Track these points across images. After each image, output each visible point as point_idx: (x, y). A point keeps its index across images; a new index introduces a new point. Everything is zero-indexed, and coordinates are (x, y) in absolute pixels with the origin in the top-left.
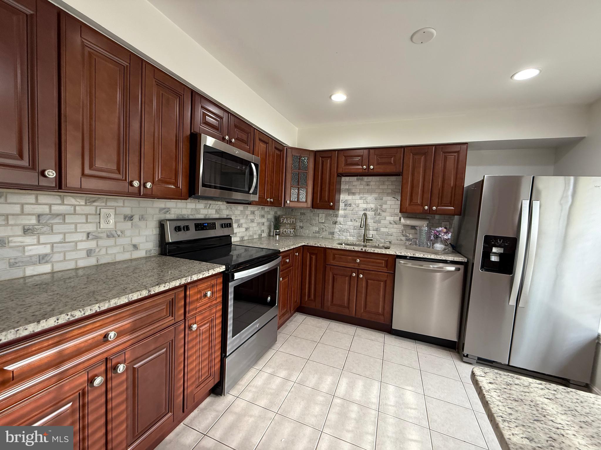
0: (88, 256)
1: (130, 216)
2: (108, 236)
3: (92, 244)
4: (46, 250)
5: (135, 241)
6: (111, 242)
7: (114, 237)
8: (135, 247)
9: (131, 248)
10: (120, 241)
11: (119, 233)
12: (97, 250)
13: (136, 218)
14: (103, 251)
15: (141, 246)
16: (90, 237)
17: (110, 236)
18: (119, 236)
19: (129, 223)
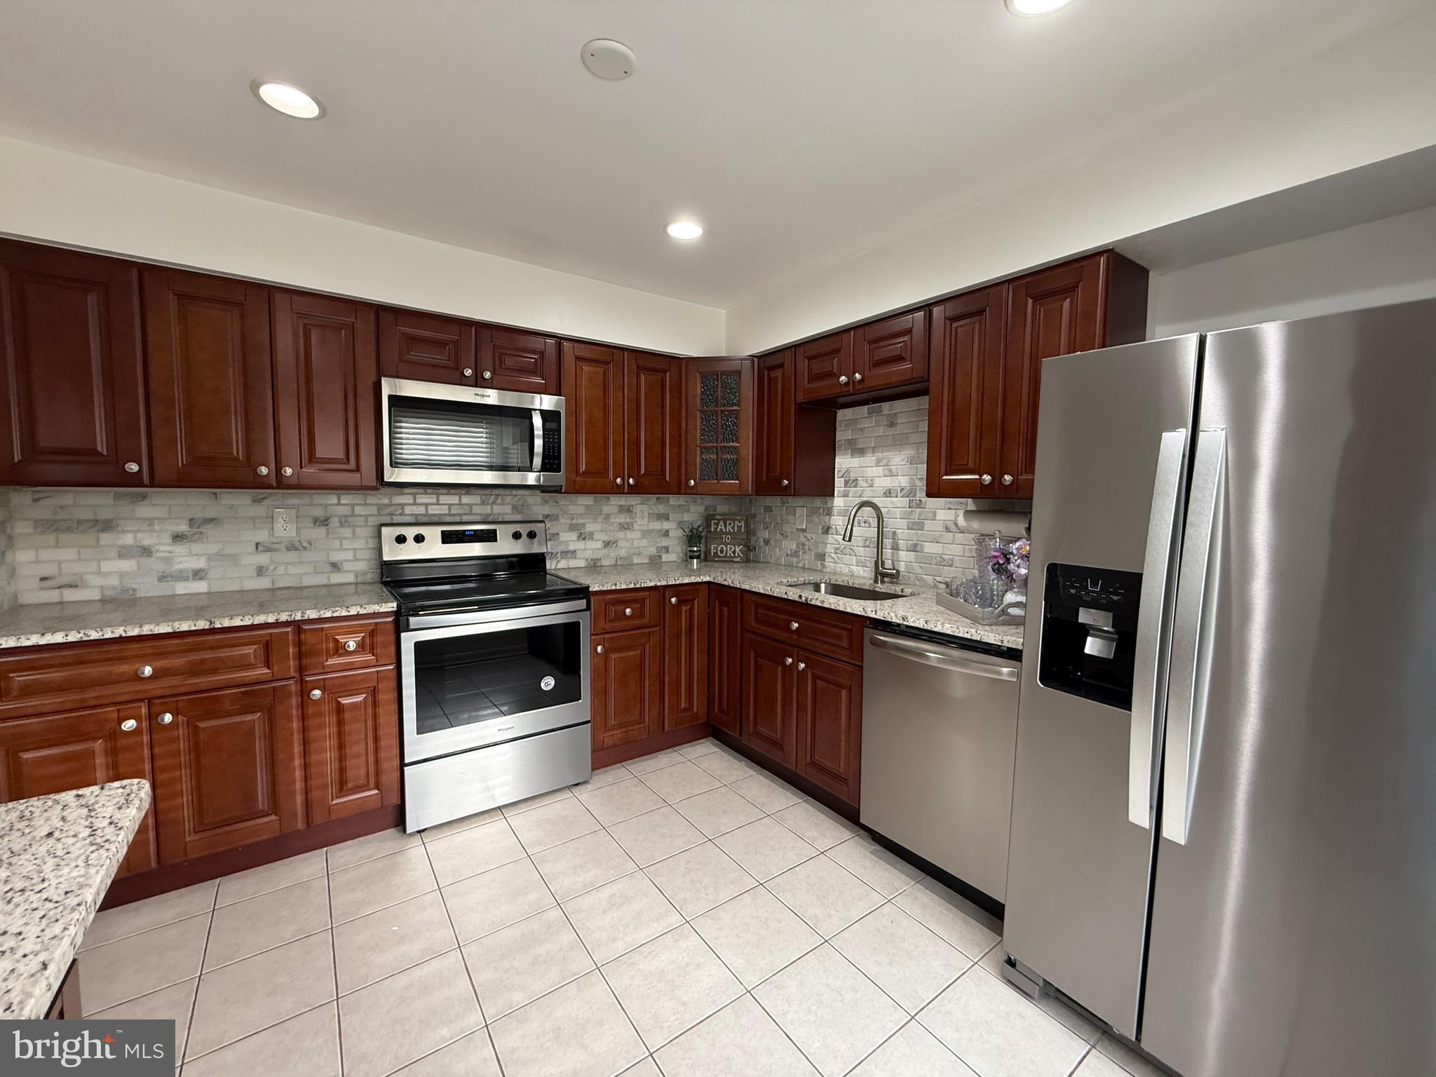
0: (258, 575)
1: (323, 518)
2: (288, 549)
3: (263, 559)
4: (200, 563)
5: (336, 557)
6: (292, 557)
7: (296, 549)
8: (335, 566)
9: (329, 569)
10: (307, 556)
11: (305, 544)
12: (271, 568)
13: (334, 522)
14: (281, 569)
15: (346, 566)
16: (260, 548)
17: (292, 547)
18: (305, 548)
19: (321, 531)
